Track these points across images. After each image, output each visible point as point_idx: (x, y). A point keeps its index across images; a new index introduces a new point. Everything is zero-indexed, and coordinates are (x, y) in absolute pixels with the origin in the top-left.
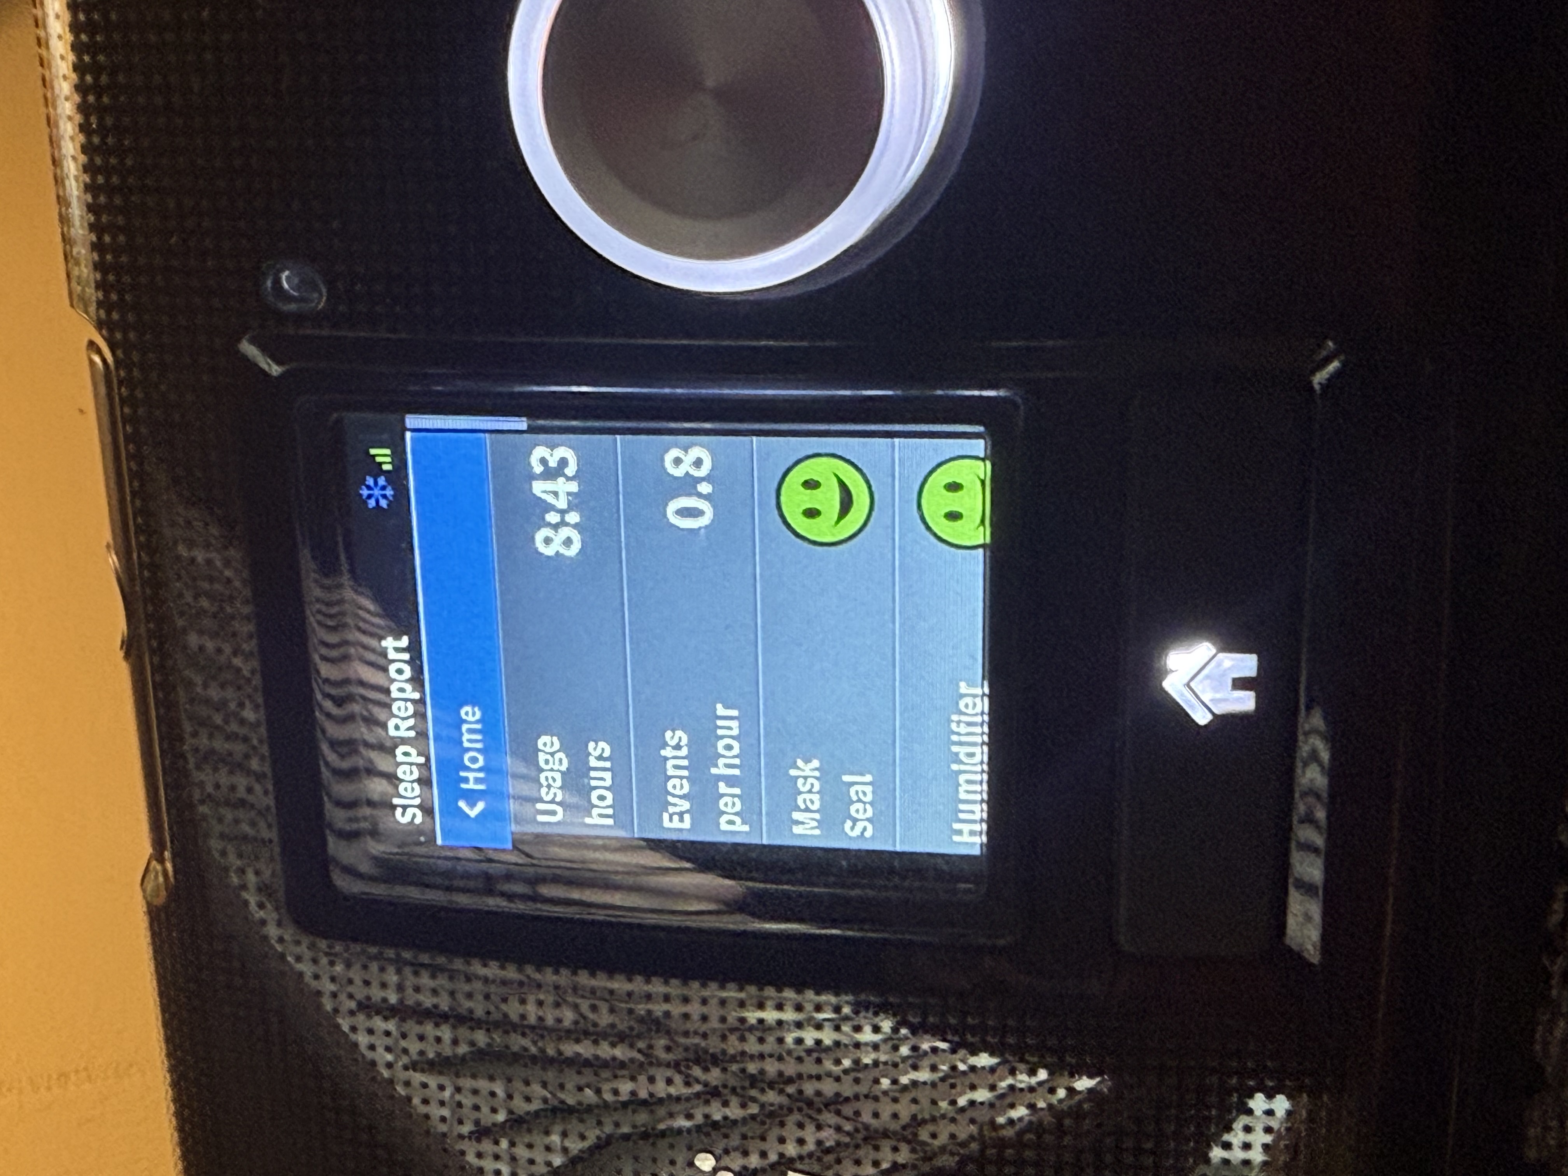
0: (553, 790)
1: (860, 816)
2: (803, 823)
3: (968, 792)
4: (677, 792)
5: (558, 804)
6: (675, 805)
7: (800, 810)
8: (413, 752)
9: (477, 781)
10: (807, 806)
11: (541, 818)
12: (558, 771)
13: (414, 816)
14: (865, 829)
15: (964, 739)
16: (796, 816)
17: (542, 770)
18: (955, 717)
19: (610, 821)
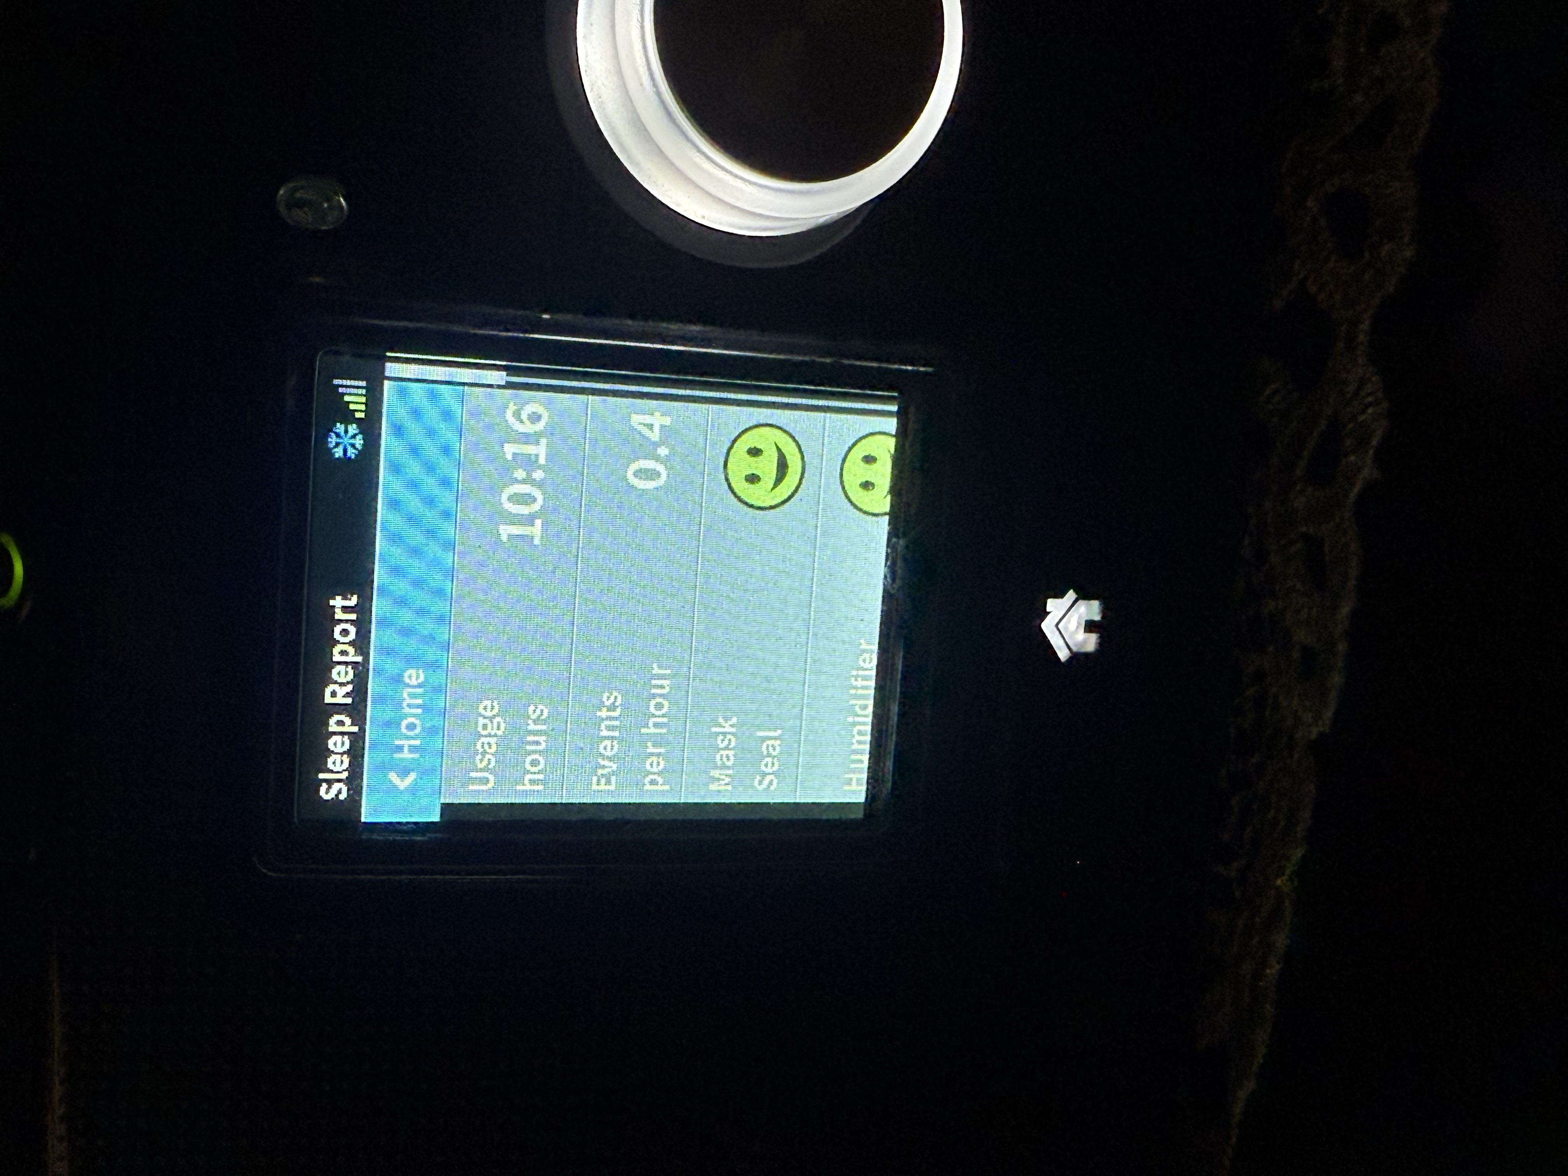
0: (488, 756)
1: (769, 770)
2: (719, 780)
3: (859, 742)
4: (609, 753)
5: (490, 772)
6: (604, 767)
7: (716, 767)
8: (348, 721)
9: (412, 749)
10: (724, 763)
11: (472, 788)
12: (495, 735)
13: (340, 792)
14: (771, 783)
15: (860, 692)
16: (715, 773)
17: (481, 736)
18: (854, 673)
19: (540, 787)
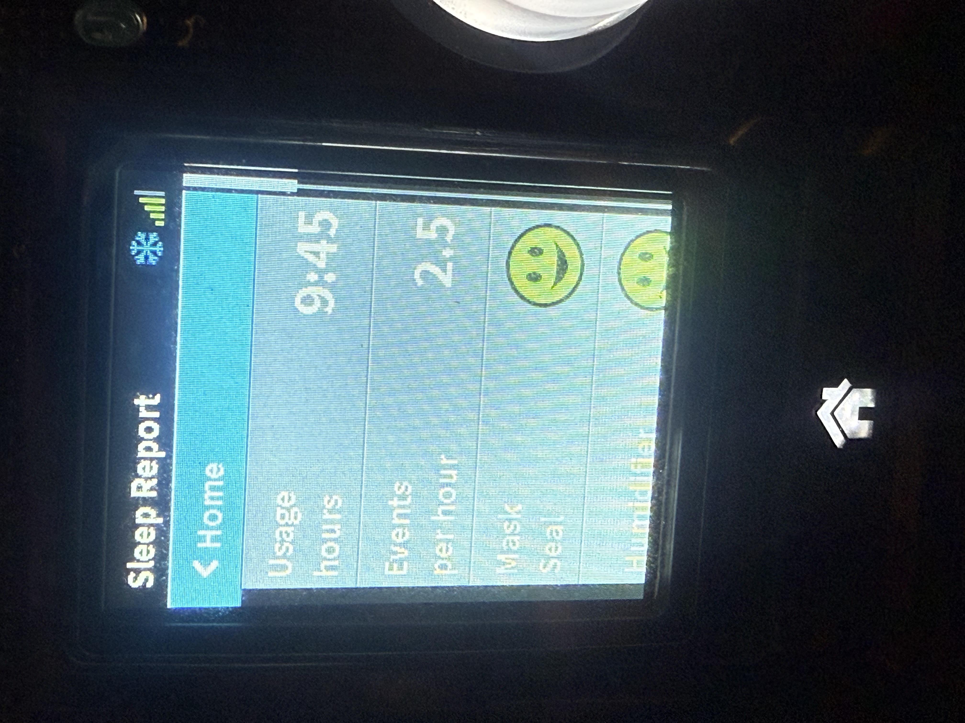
0: (286, 544)
1: (553, 554)
2: (504, 564)
3: (639, 527)
4: (400, 540)
5: (288, 559)
6: (395, 553)
8: (153, 512)
9: (215, 539)
11: (271, 574)
13: (146, 580)
15: (638, 478)
17: (279, 525)
18: (634, 460)
19: (335, 573)
